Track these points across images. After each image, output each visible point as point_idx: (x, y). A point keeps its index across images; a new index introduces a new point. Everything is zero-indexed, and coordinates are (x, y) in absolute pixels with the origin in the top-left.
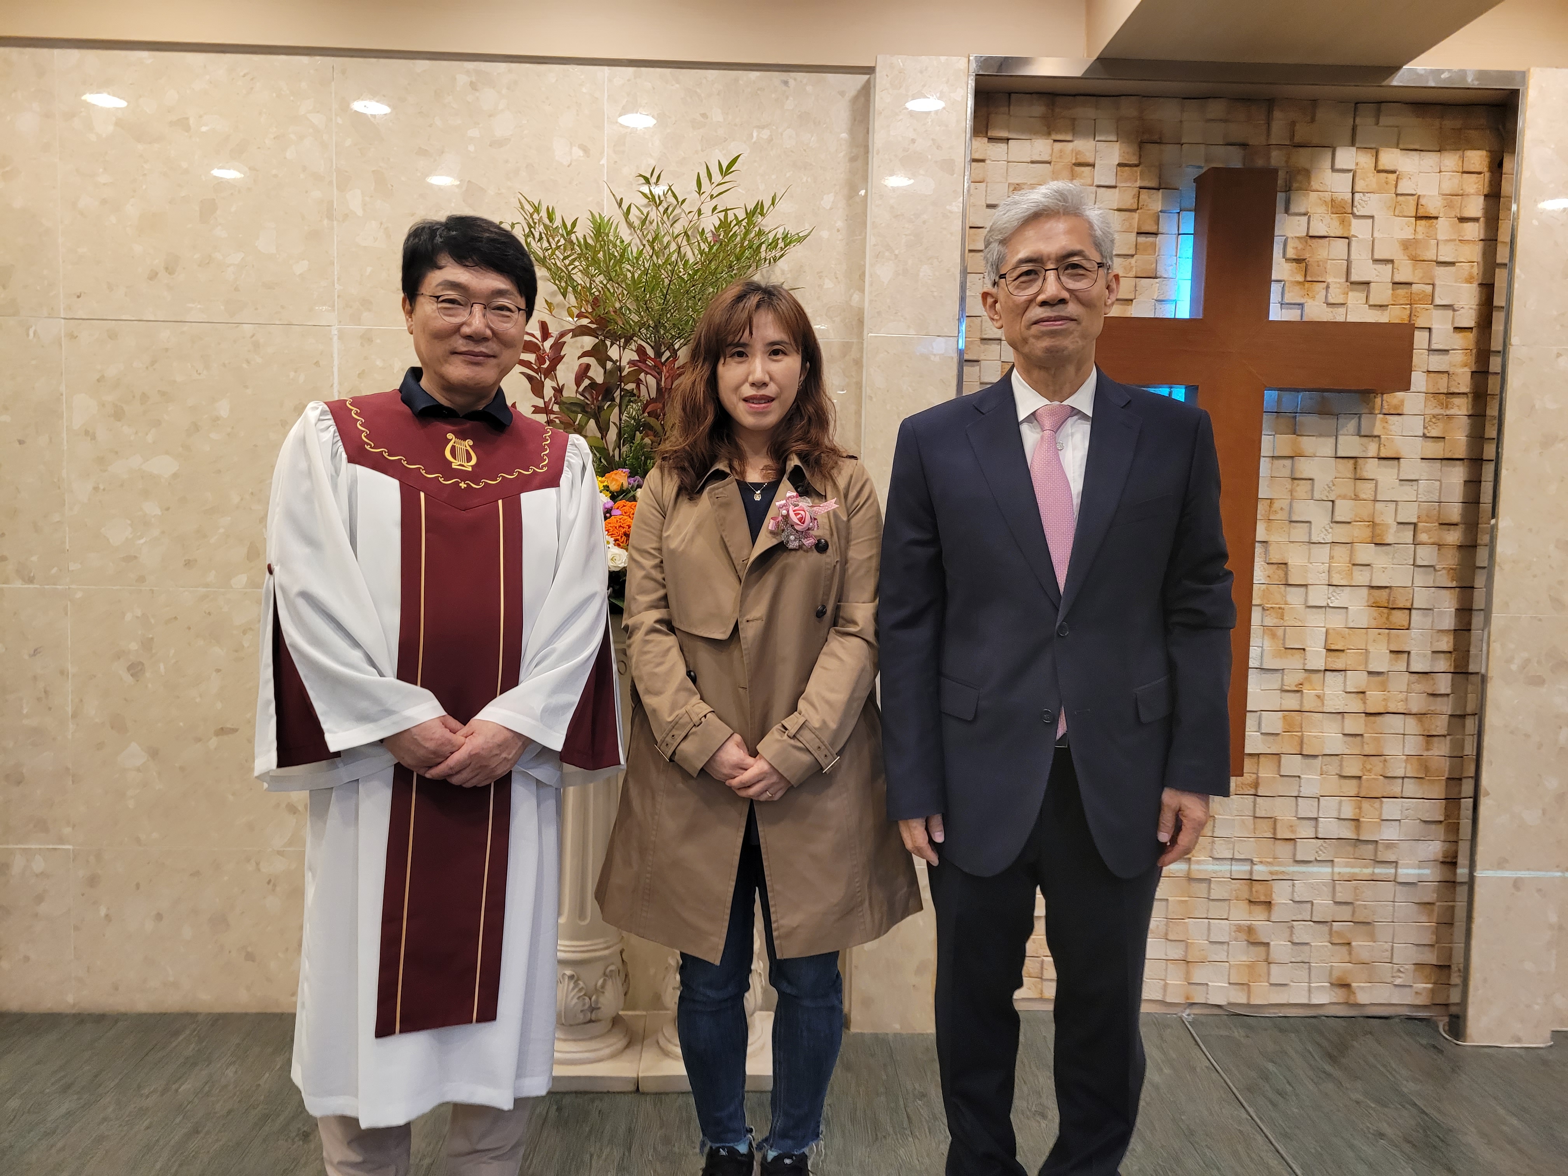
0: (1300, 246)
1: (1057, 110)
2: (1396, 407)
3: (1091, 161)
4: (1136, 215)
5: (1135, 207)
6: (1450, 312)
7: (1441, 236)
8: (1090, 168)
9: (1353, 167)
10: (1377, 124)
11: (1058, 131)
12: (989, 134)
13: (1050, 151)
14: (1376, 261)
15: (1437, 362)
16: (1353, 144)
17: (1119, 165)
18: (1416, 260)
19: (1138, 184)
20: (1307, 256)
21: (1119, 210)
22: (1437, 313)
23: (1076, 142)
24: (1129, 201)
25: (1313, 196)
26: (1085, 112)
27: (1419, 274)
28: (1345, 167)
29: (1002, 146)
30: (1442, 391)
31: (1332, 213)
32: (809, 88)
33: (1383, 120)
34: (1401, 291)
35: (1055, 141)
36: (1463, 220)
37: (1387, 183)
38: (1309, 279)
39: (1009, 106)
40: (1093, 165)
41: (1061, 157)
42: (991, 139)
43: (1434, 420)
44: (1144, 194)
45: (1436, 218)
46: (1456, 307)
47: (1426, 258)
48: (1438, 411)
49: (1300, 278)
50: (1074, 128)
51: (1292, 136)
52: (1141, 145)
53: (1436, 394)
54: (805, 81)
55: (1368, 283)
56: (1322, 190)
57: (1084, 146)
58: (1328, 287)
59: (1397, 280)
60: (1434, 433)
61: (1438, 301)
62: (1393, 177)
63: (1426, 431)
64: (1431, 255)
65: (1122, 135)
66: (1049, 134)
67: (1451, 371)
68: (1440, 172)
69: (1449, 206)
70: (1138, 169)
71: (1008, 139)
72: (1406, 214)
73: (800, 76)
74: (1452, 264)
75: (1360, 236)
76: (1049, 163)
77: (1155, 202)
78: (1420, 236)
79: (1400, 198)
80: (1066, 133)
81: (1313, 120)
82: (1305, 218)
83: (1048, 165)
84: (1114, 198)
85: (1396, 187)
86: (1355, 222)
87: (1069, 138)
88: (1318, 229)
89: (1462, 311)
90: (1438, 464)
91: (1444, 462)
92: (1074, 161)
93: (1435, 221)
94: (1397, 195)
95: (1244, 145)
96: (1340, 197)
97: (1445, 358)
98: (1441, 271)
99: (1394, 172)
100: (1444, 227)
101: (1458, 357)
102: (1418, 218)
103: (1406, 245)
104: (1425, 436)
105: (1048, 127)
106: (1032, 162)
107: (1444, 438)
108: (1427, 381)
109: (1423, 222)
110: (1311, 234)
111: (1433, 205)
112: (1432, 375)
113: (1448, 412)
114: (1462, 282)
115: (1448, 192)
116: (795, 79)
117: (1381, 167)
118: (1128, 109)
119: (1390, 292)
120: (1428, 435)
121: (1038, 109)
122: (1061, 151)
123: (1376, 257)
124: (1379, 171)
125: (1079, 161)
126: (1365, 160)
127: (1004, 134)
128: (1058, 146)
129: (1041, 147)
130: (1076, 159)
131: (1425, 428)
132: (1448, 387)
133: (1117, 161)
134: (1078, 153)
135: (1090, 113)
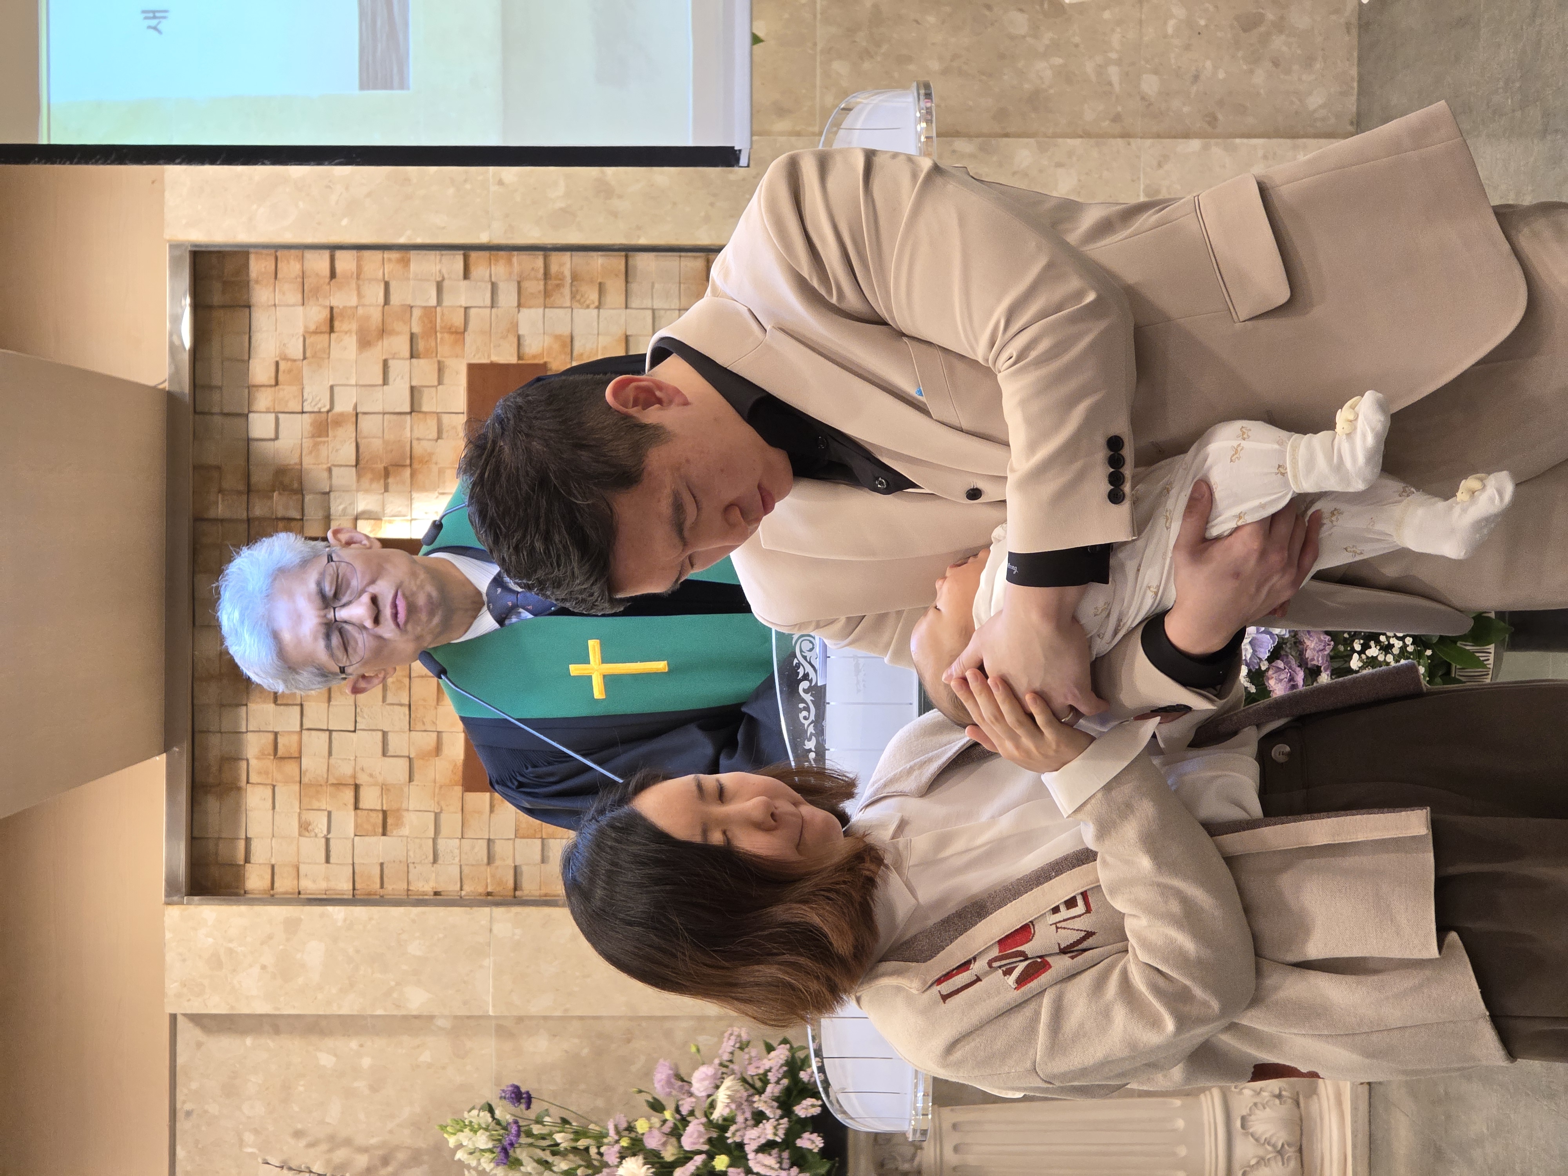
0: (369, 476)
1: (211, 780)
2: (564, 345)
3: (271, 737)
6: (446, 284)
7: (354, 301)
8: (279, 736)
9: (272, 417)
10: (220, 388)
11: (237, 779)
12: (242, 863)
13: (261, 788)
14: (385, 382)
15: (508, 297)
16: (247, 416)
18: (383, 332)
20: (380, 466)
21: (329, 699)
22: (447, 301)
23: (249, 756)
25: (308, 462)
27: (399, 326)
28: (273, 426)
29: (255, 846)
30: (542, 287)
31: (328, 436)
32: (194, 1086)
33: (217, 381)
34: (421, 345)
35: (248, 782)
36: (333, 274)
37: (290, 371)
38: (408, 462)
40: (276, 734)
41: (267, 773)
42: (247, 860)
43: (578, 297)
45: (332, 308)
46: (439, 279)
47: (380, 319)
48: (567, 291)
49: (408, 472)
50: (233, 759)
51: (239, 493)
53: (547, 294)
54: (185, 1091)
55: (412, 388)
56: (299, 451)
57: (254, 746)
58: (418, 439)
59: (408, 355)
60: (594, 296)
61: (433, 302)
62: (283, 366)
63: (592, 306)
64: (376, 315)
66: (239, 789)
67: (515, 277)
68: (275, 305)
69: (316, 291)
72: (326, 345)
73: (180, 1097)
74: (387, 285)
75: (354, 401)
76: (274, 786)
78: (354, 326)
79: (308, 354)
81: (218, 468)
82: (335, 471)
83: (276, 788)
85: (295, 361)
86: (338, 409)
87: (244, 764)
88: (347, 453)
89: (444, 271)
90: (634, 287)
91: (630, 279)
92: (272, 757)
93: (335, 310)
94: (305, 358)
96: (308, 428)
97: (502, 286)
98: (395, 299)
99: (277, 364)
100: (342, 299)
101: (499, 269)
102: (332, 329)
103: (364, 343)
104: (598, 307)
105: (231, 789)
106: (274, 808)
107: (600, 284)
108: (530, 307)
109: (337, 324)
110: (354, 463)
111: (316, 314)
112: (522, 301)
113: (568, 280)
114: (409, 271)
115: (300, 296)
116: (184, 1102)
117: (273, 382)
119: (422, 362)
120: (597, 304)
121: (212, 804)
122: (259, 773)
123: (380, 382)
124: (277, 384)
125: (271, 752)
126: (263, 400)
127: (241, 844)
128: (253, 778)
130: (269, 755)
131: (588, 307)
132: (538, 280)
133: (273, 705)
134: (261, 756)
135: (214, 740)
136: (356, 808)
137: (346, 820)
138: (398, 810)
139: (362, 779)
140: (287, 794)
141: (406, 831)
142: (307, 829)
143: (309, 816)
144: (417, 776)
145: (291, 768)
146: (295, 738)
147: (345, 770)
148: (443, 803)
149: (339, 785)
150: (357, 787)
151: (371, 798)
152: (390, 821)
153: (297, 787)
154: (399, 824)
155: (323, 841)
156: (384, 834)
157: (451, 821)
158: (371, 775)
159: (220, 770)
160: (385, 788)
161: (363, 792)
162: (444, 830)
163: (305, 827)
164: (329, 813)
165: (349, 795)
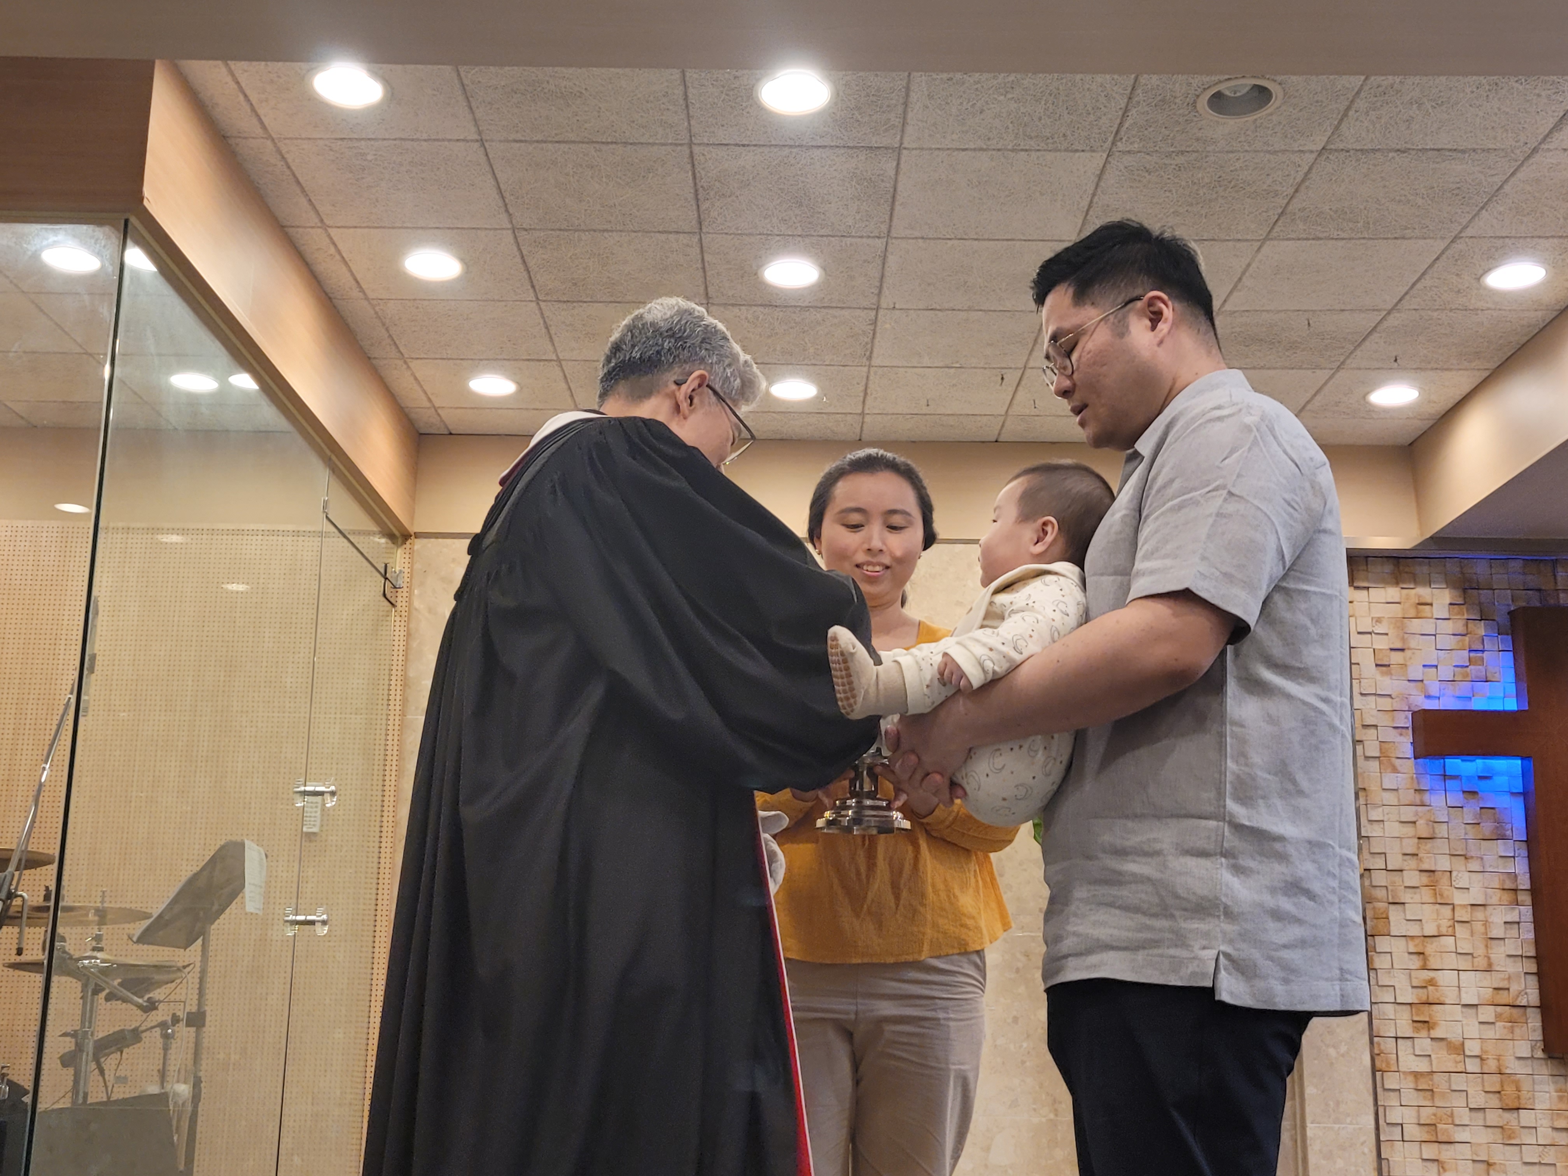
1: (1401, 568)
3: (1429, 601)
4: (1467, 638)
5: (1465, 632)
8: (1428, 606)
11: (1404, 582)
12: (1355, 584)
13: (1399, 595)
17: (1451, 604)
19: (1466, 617)
21: (1454, 635)
23: (1417, 589)
24: (1461, 629)
26: (1422, 570)
29: (1365, 592)
35: (1402, 588)
39: (1367, 565)
40: (1431, 604)
41: (1407, 599)
42: (1357, 588)
44: (1471, 624)
50: (1416, 580)
52: (1465, 590)
57: (1424, 592)
65: (1451, 584)
66: (1397, 583)
70: (1464, 607)
71: (1368, 588)
76: (1400, 603)
77: (1480, 629)
80: (1410, 582)
84: (1448, 627)
87: (1412, 586)
92: (1417, 602)
95: (1539, 590)
105: (1396, 578)
106: (1388, 603)
118: (1452, 567)
121: (1388, 568)
122: (1407, 595)
125: (1421, 602)
127: (1366, 584)
128: (1405, 591)
129: (1392, 593)
130: (1419, 600)
133: (1448, 602)
134: (1419, 596)
135: (1425, 569)
136: (1392, 649)
137: (1382, 644)
138: (1391, 674)
139: (1408, 653)
140: (1396, 610)
141: (1379, 677)
142: (1377, 621)
143: (1385, 623)
144: (1412, 684)
145: (1412, 613)
146: (1430, 615)
147: (1413, 643)
148: (1397, 699)
149: (1403, 640)
150: (1402, 650)
151: (1397, 657)
152: (1384, 669)
153: (1400, 616)
154: (1383, 674)
155: (1370, 630)
156: (1377, 665)
157: (1386, 704)
158: (1410, 658)
159: (1407, 573)
160: (1404, 666)
161: (1400, 653)
162: (1380, 700)
163: (1379, 620)
164: (1387, 634)
165: (1399, 646)
